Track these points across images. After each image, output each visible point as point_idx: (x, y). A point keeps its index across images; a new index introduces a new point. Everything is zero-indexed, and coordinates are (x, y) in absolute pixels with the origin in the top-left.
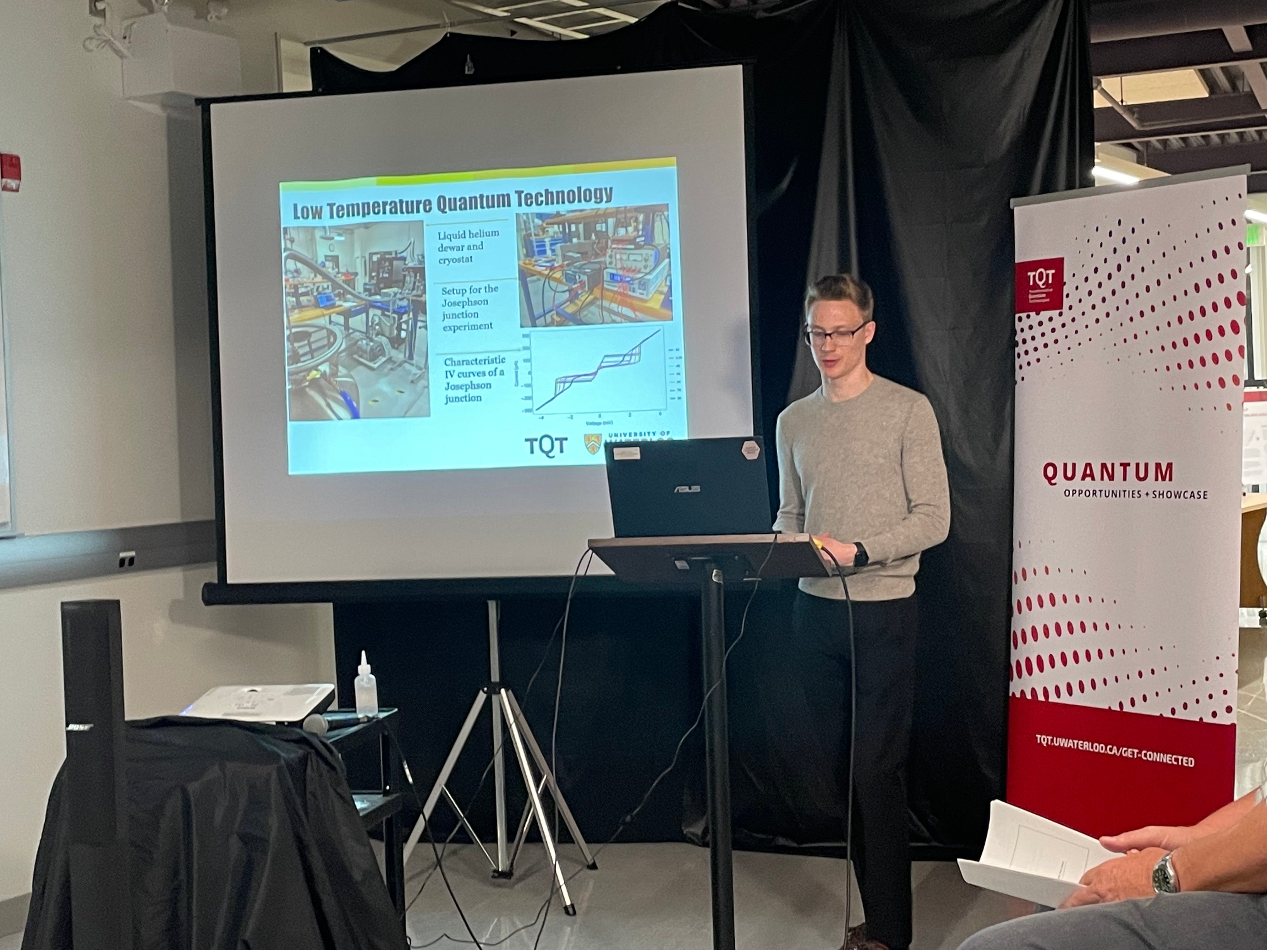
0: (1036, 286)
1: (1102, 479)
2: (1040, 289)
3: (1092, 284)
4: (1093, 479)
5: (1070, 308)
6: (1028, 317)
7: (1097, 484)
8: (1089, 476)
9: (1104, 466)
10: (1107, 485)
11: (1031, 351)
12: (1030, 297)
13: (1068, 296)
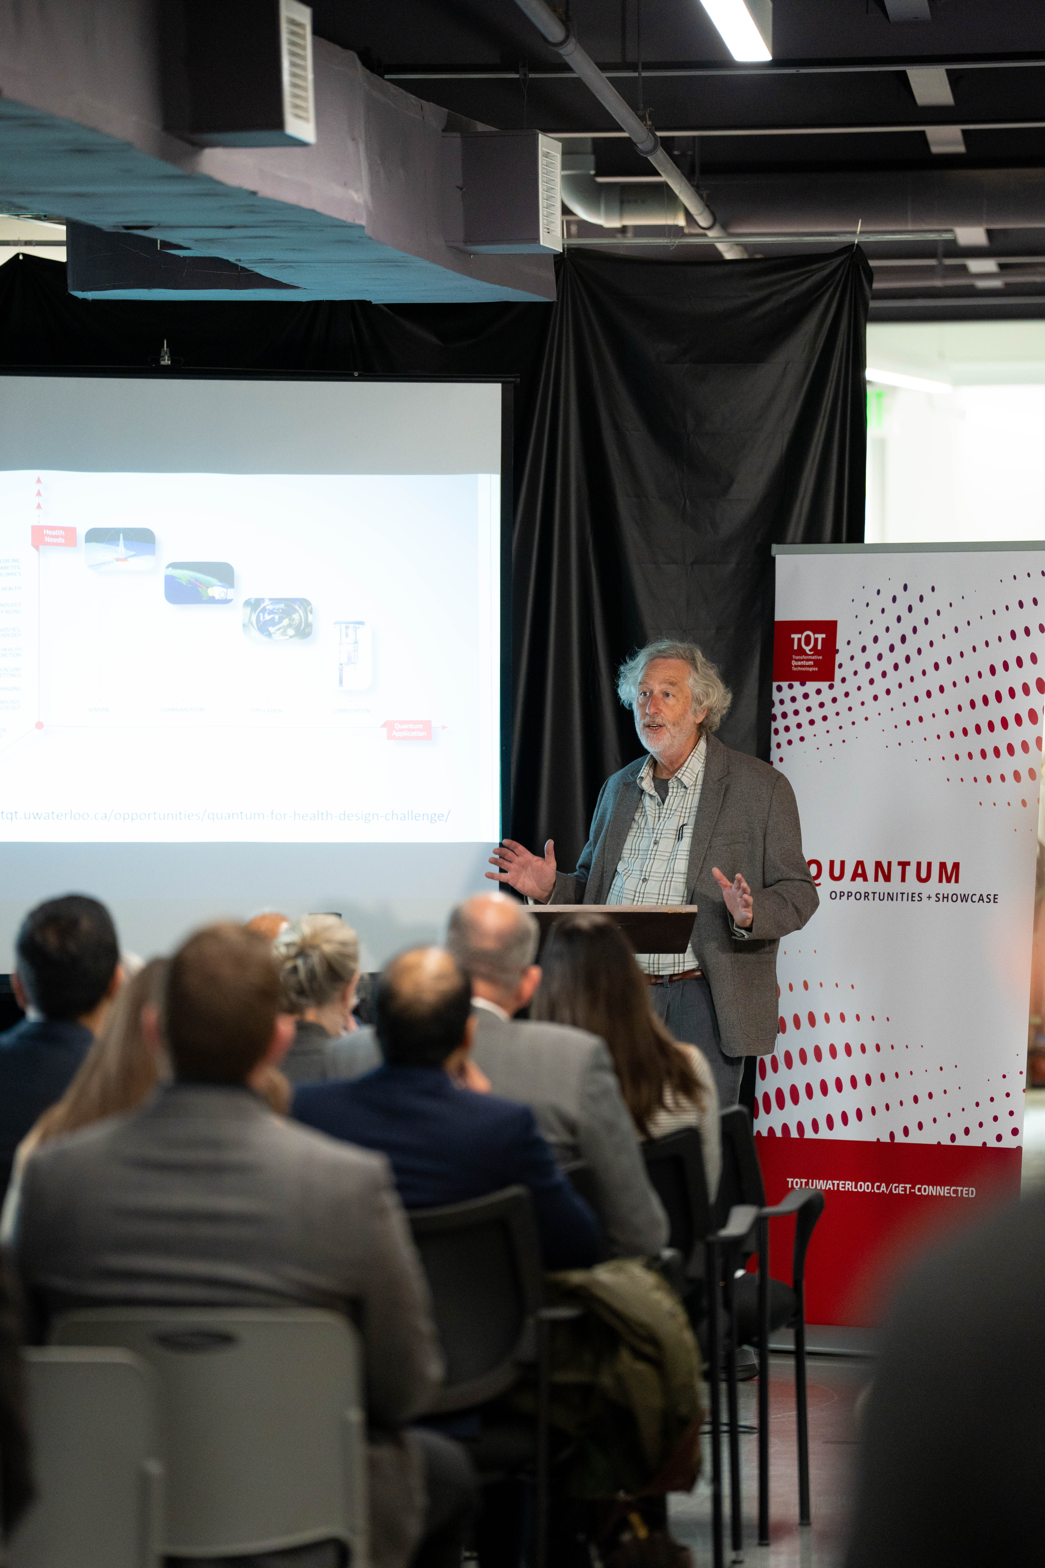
0: (801, 651)
1: (876, 880)
2: (807, 655)
3: (871, 655)
4: (865, 879)
5: (843, 680)
6: (791, 687)
7: (870, 886)
8: (859, 876)
9: (878, 865)
10: (882, 886)
11: (793, 727)
12: (794, 663)
13: (840, 666)
